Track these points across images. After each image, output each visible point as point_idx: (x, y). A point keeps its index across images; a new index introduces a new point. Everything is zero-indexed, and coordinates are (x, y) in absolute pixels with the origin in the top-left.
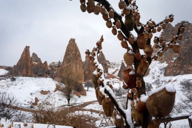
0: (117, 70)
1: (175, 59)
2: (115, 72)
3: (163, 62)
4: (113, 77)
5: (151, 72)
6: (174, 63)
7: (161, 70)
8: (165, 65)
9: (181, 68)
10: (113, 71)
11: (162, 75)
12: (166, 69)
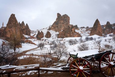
0: (35, 34)
1: (62, 30)
2: (34, 35)
3: (57, 32)
4: (34, 38)
5: (52, 36)
6: (62, 32)
7: (56, 35)
8: (58, 33)
9: (64, 35)
10: (33, 35)
11: (57, 38)
12: (58, 35)
